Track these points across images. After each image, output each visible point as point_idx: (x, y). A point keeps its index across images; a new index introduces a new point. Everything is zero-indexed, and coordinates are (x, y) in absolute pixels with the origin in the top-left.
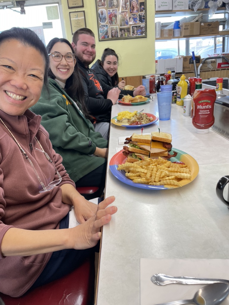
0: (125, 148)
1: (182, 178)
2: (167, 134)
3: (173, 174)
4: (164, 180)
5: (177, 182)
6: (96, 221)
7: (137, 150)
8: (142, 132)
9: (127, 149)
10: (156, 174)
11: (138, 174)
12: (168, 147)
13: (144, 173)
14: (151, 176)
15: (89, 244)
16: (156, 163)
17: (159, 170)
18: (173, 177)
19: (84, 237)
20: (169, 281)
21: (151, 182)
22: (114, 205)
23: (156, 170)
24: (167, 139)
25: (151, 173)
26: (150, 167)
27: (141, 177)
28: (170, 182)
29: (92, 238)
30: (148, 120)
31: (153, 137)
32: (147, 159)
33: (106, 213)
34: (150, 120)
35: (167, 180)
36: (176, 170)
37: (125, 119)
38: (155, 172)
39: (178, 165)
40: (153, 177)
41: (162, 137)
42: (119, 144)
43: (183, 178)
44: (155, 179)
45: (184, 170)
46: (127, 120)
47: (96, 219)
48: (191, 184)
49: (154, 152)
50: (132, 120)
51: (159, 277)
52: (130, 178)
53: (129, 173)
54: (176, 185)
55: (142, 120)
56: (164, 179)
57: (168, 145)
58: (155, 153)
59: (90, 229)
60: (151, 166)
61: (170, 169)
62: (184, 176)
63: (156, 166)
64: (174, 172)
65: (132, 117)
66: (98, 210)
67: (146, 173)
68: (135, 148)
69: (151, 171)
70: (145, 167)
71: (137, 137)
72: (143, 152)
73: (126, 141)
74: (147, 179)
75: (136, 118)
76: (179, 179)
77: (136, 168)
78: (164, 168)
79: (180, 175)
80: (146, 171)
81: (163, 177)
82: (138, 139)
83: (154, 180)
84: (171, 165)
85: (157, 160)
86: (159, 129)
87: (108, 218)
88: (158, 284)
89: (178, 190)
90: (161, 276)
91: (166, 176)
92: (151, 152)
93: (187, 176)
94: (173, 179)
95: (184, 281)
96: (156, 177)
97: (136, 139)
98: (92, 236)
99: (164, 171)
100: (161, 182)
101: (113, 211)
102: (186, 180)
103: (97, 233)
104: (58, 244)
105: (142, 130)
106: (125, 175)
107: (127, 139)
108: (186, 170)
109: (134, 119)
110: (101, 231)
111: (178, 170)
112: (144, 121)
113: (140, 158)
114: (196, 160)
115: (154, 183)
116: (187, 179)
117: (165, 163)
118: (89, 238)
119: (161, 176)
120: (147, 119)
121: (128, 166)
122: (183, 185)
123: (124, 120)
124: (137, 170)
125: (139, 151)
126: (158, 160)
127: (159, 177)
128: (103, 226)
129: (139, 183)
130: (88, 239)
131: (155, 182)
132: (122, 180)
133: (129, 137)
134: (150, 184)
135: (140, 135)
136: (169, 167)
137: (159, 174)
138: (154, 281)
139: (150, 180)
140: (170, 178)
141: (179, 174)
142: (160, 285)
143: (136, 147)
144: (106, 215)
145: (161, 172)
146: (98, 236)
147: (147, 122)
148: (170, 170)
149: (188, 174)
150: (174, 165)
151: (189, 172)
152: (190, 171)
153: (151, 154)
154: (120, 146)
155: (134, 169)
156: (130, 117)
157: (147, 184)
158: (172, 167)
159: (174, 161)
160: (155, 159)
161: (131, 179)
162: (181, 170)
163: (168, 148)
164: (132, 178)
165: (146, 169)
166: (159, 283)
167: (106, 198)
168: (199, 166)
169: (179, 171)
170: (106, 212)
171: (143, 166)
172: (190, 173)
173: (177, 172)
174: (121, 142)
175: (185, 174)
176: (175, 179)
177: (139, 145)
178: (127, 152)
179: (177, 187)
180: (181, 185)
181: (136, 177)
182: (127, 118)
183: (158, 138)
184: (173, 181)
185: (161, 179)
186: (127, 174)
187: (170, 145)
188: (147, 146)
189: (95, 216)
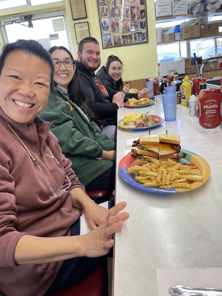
0: (133, 151)
1: (193, 180)
2: (175, 135)
3: (184, 176)
4: (175, 183)
5: (188, 185)
6: (108, 228)
7: (146, 153)
8: (149, 135)
9: (135, 152)
10: (166, 177)
11: (148, 177)
13: (154, 176)
14: (162, 179)
16: (166, 165)
17: (170, 172)
18: (184, 179)
19: (96, 245)
20: (188, 293)
21: (161, 185)
23: (166, 173)
24: (175, 141)
25: (161, 176)
26: (160, 169)
27: (151, 180)
28: (182, 185)
29: (104, 245)
30: (154, 121)
31: (161, 139)
32: (157, 162)
33: (118, 220)
34: (156, 122)
35: (178, 183)
36: (187, 172)
37: (131, 122)
38: (166, 175)
39: (188, 167)
40: (164, 180)
41: (170, 139)
42: (127, 147)
43: (195, 180)
44: (166, 182)
45: (195, 172)
46: (133, 123)
47: (108, 225)
48: (204, 187)
49: (162, 155)
50: (138, 123)
51: (177, 289)
52: (140, 181)
53: (138, 176)
54: (189, 188)
55: (148, 122)
56: (175, 182)
57: (176, 146)
58: (163, 155)
59: (102, 236)
60: (161, 169)
61: (181, 171)
62: (195, 179)
63: (166, 168)
64: (185, 174)
65: (138, 120)
67: (156, 177)
68: (143, 151)
69: (161, 174)
70: (155, 170)
71: (145, 140)
72: (152, 154)
73: (134, 144)
74: (157, 182)
75: (142, 120)
76: (191, 182)
77: (146, 171)
78: (174, 170)
79: (191, 178)
80: (155, 174)
81: (174, 180)
82: (145, 141)
83: (164, 183)
84: (181, 167)
85: (167, 162)
86: (167, 131)
87: (120, 224)
89: (191, 193)
90: (179, 287)
91: (177, 179)
92: (160, 154)
93: (199, 179)
94: (184, 182)
95: (204, 293)
96: (166, 180)
97: (143, 142)
98: (104, 243)
99: (174, 174)
100: (172, 185)
101: (124, 218)
102: (198, 182)
103: (110, 241)
105: (149, 132)
106: (134, 179)
107: (134, 142)
108: (197, 171)
109: (140, 121)
110: (113, 239)
111: (189, 172)
112: (151, 122)
113: (149, 160)
114: (206, 161)
115: (165, 186)
116: (199, 181)
117: (175, 165)
118: (102, 246)
119: (172, 179)
120: (153, 120)
121: (137, 169)
122: (195, 187)
123: (130, 123)
124: (147, 173)
125: (147, 153)
126: (168, 163)
127: (170, 180)
128: (115, 233)
129: (150, 187)
130: (100, 247)
131: (166, 185)
132: (132, 184)
133: (137, 139)
134: (161, 187)
135: (148, 137)
136: (179, 170)
137: (170, 177)
138: (172, 293)
139: (161, 184)
140: (181, 180)
141: (190, 176)
143: (145, 149)
145: (172, 175)
146: (111, 244)
147: (153, 124)
148: (181, 173)
149: (199, 175)
150: (184, 167)
152: (201, 173)
153: (160, 156)
155: (144, 173)
156: (136, 119)
157: (158, 187)
158: (182, 169)
159: (184, 163)
160: (164, 162)
161: (141, 183)
162: (192, 172)
163: (177, 150)
164: (142, 182)
165: (156, 172)
166: (177, 295)
167: (116, 204)
168: (210, 166)
169: (190, 173)
170: (117, 218)
171: (153, 169)
172: (202, 175)
173: (188, 174)
174: (128, 145)
175: (196, 176)
176: (187, 181)
177: (147, 148)
178: (136, 155)
179: (189, 190)
180: (193, 188)
181: (146, 181)
182: (133, 120)
183: (166, 140)
184: (185, 183)
185: (172, 182)
186: (137, 178)
187: (179, 146)
188: (156, 148)
189: (106, 222)
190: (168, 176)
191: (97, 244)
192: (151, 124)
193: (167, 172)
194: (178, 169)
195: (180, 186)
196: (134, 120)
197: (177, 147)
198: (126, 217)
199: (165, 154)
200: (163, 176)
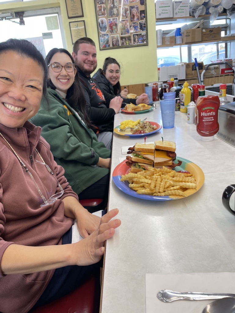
0: (128, 158)
1: (187, 188)
2: (171, 142)
3: (178, 184)
4: (168, 190)
5: (182, 192)
6: (99, 235)
7: (141, 160)
8: (145, 142)
9: (130, 159)
10: (160, 184)
11: (142, 184)
12: (172, 156)
13: (147, 183)
14: (155, 187)
15: (93, 260)
16: (160, 173)
17: (164, 179)
18: (178, 187)
19: (87, 253)
20: (175, 297)
21: (155, 193)
22: (117, 218)
23: (160, 180)
24: (171, 148)
25: (155, 183)
26: (154, 177)
27: (145, 187)
28: (175, 192)
29: (95, 253)
30: (152, 128)
31: (157, 146)
32: (151, 169)
33: (110, 227)
34: (153, 128)
35: (171, 191)
36: (181, 180)
37: (128, 128)
38: (160, 182)
39: (183, 175)
40: (158, 188)
41: (166, 146)
42: (123, 154)
43: (189, 187)
44: (159, 190)
45: (189, 179)
46: (130, 129)
47: (100, 232)
48: (197, 194)
49: (157, 162)
50: (135, 129)
51: (166, 293)
52: (134, 189)
53: (132, 183)
54: (182, 196)
55: (145, 129)
56: (169, 189)
57: (172, 153)
58: (159, 163)
59: (93, 244)
60: (155, 176)
61: (175, 179)
62: (189, 186)
63: (160, 176)
64: (179, 181)
65: (135, 126)
66: (100, 224)
67: (150, 184)
68: (138, 158)
69: (155, 182)
70: (149, 178)
71: (140, 146)
72: (147, 162)
73: (129, 151)
74: (151, 190)
75: (139, 127)
76: (184, 189)
77: (140, 178)
78: (169, 178)
79: (185, 185)
80: (149, 182)
81: (168, 187)
82: (141, 148)
83: (158, 190)
84: (175, 174)
85: (161, 169)
86: (162, 138)
87: (111, 232)
88: (164, 301)
89: (184, 201)
90: (168, 292)
91: (170, 186)
92: (155, 162)
93: (192, 186)
94: (177, 189)
95: (192, 297)
96: (160, 187)
97: (139, 149)
98: (95, 251)
99: (168, 181)
100: (165, 192)
101: (116, 225)
102: (191, 190)
103: (100, 248)
104: (61, 260)
105: (145, 139)
106: (128, 186)
107: (130, 149)
108: (191, 179)
109: (137, 128)
110: (104, 246)
111: (183, 179)
112: (148, 129)
113: (144, 168)
114: (201, 168)
115: (159, 194)
116: (192, 188)
117: (170, 173)
118: (93, 254)
119: (166, 187)
120: (150, 127)
121: (131, 176)
122: (188, 195)
123: (127, 129)
124: (141, 180)
125: (143, 160)
126: (163, 170)
127: (164, 187)
128: (106, 240)
129: (143, 194)
130: (92, 255)
131: (159, 192)
132: (125, 192)
133: (132, 147)
134: (154, 194)
135: (143, 144)
136: (173, 177)
137: (164, 185)
138: (160, 298)
139: (154, 191)
140: (175, 188)
141: (184, 183)
142: (167, 302)
143: (140, 156)
144: (109, 228)
145: (166, 182)
146: (101, 252)
147: (150, 131)
148: (175, 180)
149: (193, 183)
150: (179, 174)
151: (195, 181)
152: (195, 180)
153: (155, 163)
154: (123, 156)
155: (137, 180)
156: (133, 126)
157: (152, 194)
158: (177, 176)
159: (179, 171)
160: (159, 169)
161: (134, 191)
162: (186, 180)
163: (172, 157)
164: (135, 189)
165: (150, 180)
166: (165, 299)
167: (109, 211)
168: (205, 174)
169: (184, 180)
170: (109, 225)
171: (147, 176)
172: (195, 183)
173: (182, 182)
174: (124, 152)
175: (190, 183)
176: (180, 189)
177: (142, 155)
178: (131, 162)
179: (182, 197)
180: (186, 195)
181: (140, 188)
182: (129, 127)
183: (161, 147)
184: (178, 191)
185: (166, 190)
186: (131, 185)
187: (174, 154)
188: (151, 156)
189: (98, 230)
190: (162, 183)
191: (88, 252)
192: (148, 131)
193: (161, 179)
194: (172, 176)
195: (174, 193)
196: (131, 126)
197: (172, 154)
198: (118, 224)
199: (160, 162)
200: (156, 184)
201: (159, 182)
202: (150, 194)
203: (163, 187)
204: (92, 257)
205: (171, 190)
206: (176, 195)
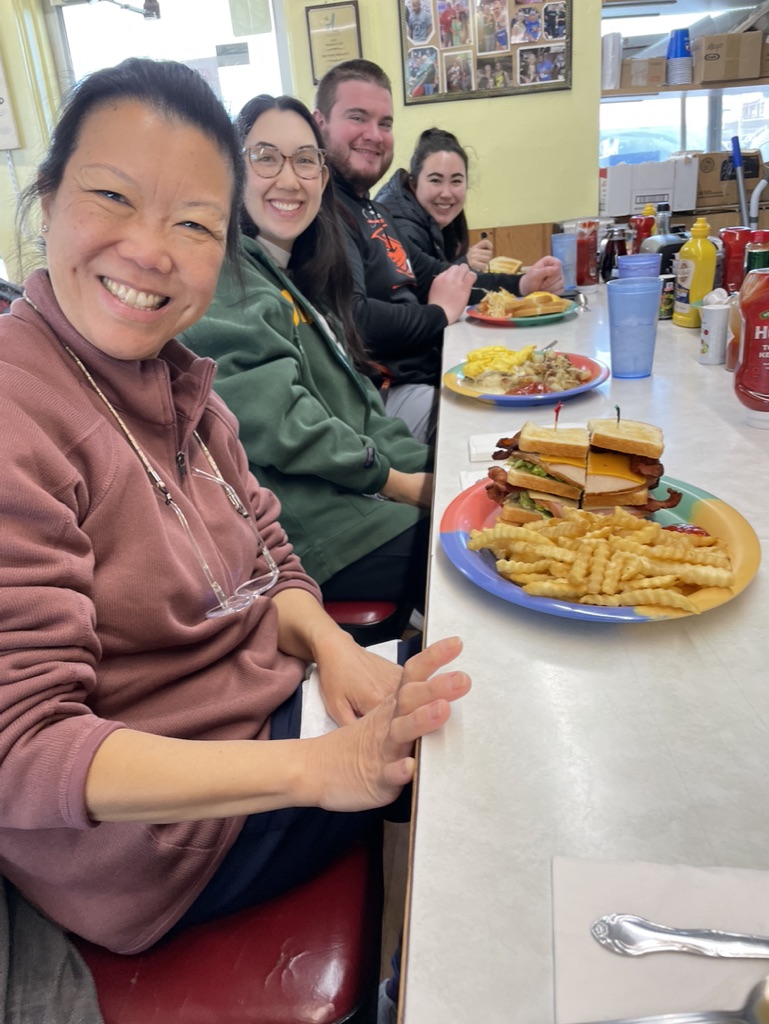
0: (494, 473)
1: (699, 583)
2: (644, 426)
3: (666, 568)
4: (633, 589)
5: (681, 596)
6: (397, 720)
7: (538, 481)
8: (557, 420)
9: (501, 478)
10: (605, 567)
11: (541, 563)
12: (649, 473)
13: (561, 562)
14: (588, 574)
15: (372, 797)
16: (606, 528)
17: (618, 552)
18: (667, 579)
19: (356, 771)
20: (651, 943)
21: (586, 594)
23: (607, 553)
24: (646, 445)
25: (588, 561)
26: (585, 541)
27: (550, 574)
28: (657, 596)
29: (383, 775)
30: (574, 376)
31: (598, 437)
32: (576, 514)
33: (433, 696)
34: (578, 377)
35: (644, 590)
36: (679, 555)
37: (492, 374)
38: (604, 560)
39: (685, 539)
40: (595, 577)
41: (629, 438)
42: (472, 460)
43: (704, 583)
44: (601, 585)
45: (705, 554)
46: (497, 378)
47: (398, 711)
48: (731, 607)
49: (597, 491)
50: (515, 378)
51: (619, 927)
52: (513, 577)
53: (508, 559)
54: (680, 609)
55: (551, 379)
56: (635, 584)
57: (647, 464)
58: (600, 494)
59: (375, 745)
60: (588, 539)
61: (657, 550)
62: (707, 578)
63: (607, 539)
64: (672, 560)
65: (516, 367)
66: (401, 684)
67: (571, 564)
68: (530, 476)
69: (587, 557)
70: (569, 543)
71: (539, 436)
72: (560, 489)
73: (498, 449)
74: (573, 584)
75: (531, 371)
76: (689, 588)
77: (535, 543)
78: (636, 547)
79: (691, 574)
80: (569, 556)
81: (631, 579)
82: (541, 443)
83: (597, 587)
84: (658, 535)
85: (610, 516)
86: (618, 409)
87: (439, 711)
88: (617, 950)
89: (686, 626)
90: (626, 922)
91: (642, 576)
92: (589, 490)
93: (718, 579)
94: (666, 587)
95: (711, 947)
96: (604, 577)
97: (534, 443)
98: (382, 768)
99: (634, 559)
100: (623, 595)
101: (454, 689)
102: (714, 590)
103: (401, 761)
105: (557, 411)
106: (494, 569)
107: (502, 443)
108: (714, 554)
109: (523, 373)
110: (412, 755)
111: (685, 554)
112: (560, 379)
113: (547, 509)
114: (748, 519)
115: (600, 598)
116: (717, 587)
117: (639, 529)
118: (374, 777)
119: (625, 576)
120: (568, 372)
121: (505, 535)
122: (703, 607)
123: (489, 378)
124: (539, 551)
125: (545, 483)
126: (615, 520)
127: (617, 578)
128: (420, 738)
129: (546, 596)
130: (370, 780)
131: (601, 593)
132: (484, 585)
133: (510, 435)
134: (583, 600)
135: (550, 430)
136: (652, 545)
137: (619, 568)
138: (603, 939)
139: (584, 589)
140: (657, 581)
141: (688, 568)
142: (625, 954)
143: (536, 470)
144: (432, 700)
145: (626, 562)
146: (405, 772)
147: (569, 385)
148: (657, 555)
149: (721, 569)
150: (671, 536)
151: (727, 562)
152: (729, 559)
153: (588, 495)
154: (474, 465)
155: (528, 549)
156: (511, 367)
157: (574, 599)
158: (663, 543)
159: (670, 524)
160: (601, 516)
161: (515, 583)
162: (696, 557)
163: (649, 477)
164: (519, 578)
165: (570, 549)
166: (620, 945)
167: (428, 645)
168: (761, 541)
169: (689, 557)
170: (430, 689)
171: (562, 539)
172: (729, 568)
173: (682, 561)
174: (478, 455)
175: (710, 568)
176: (676, 585)
177: (544, 466)
178: (503, 487)
179: (681, 615)
180: (697, 608)
181: (534, 576)
182: (497, 369)
183: (613, 441)
184: (669, 591)
185: (625, 587)
186: (503, 564)
187: (658, 467)
188: (576, 469)
189: (391, 702)
190: (613, 564)
191: (359, 769)
192: (561, 386)
193: (609, 550)
194: (648, 542)
195: (652, 599)
196: (503, 368)
197: (650, 467)
198: (459, 686)
199: (605, 490)
200: (593, 564)
201: (601, 559)
202: (569, 598)
203: (614, 575)
204: (370, 789)
205: (642, 588)
206: (658, 605)
